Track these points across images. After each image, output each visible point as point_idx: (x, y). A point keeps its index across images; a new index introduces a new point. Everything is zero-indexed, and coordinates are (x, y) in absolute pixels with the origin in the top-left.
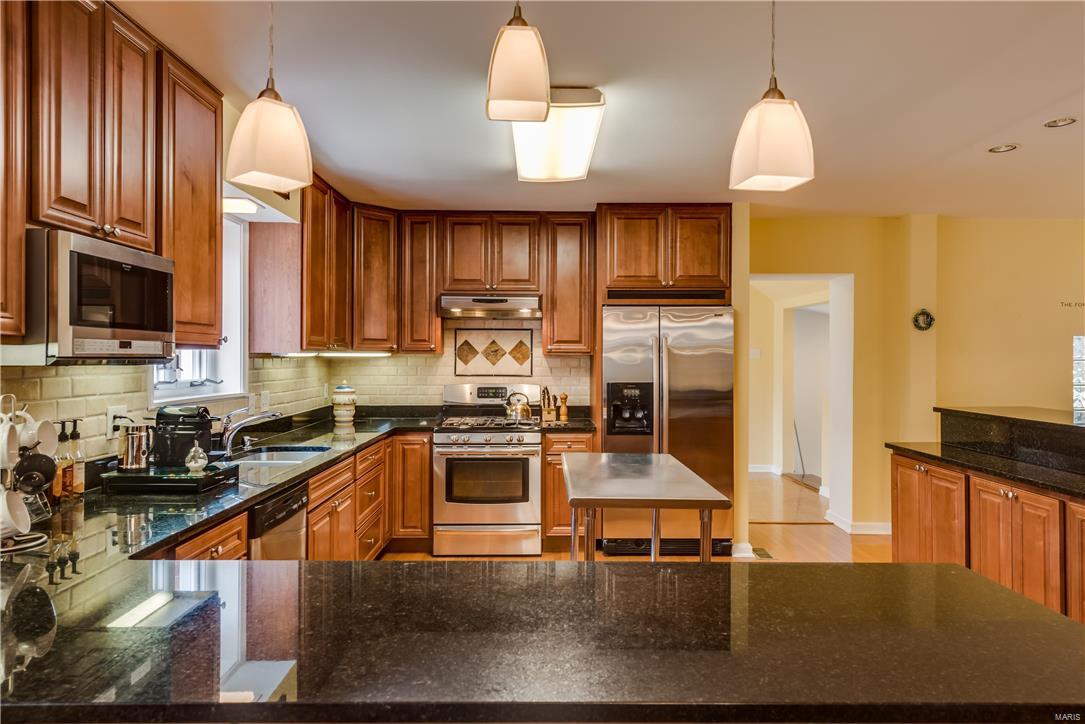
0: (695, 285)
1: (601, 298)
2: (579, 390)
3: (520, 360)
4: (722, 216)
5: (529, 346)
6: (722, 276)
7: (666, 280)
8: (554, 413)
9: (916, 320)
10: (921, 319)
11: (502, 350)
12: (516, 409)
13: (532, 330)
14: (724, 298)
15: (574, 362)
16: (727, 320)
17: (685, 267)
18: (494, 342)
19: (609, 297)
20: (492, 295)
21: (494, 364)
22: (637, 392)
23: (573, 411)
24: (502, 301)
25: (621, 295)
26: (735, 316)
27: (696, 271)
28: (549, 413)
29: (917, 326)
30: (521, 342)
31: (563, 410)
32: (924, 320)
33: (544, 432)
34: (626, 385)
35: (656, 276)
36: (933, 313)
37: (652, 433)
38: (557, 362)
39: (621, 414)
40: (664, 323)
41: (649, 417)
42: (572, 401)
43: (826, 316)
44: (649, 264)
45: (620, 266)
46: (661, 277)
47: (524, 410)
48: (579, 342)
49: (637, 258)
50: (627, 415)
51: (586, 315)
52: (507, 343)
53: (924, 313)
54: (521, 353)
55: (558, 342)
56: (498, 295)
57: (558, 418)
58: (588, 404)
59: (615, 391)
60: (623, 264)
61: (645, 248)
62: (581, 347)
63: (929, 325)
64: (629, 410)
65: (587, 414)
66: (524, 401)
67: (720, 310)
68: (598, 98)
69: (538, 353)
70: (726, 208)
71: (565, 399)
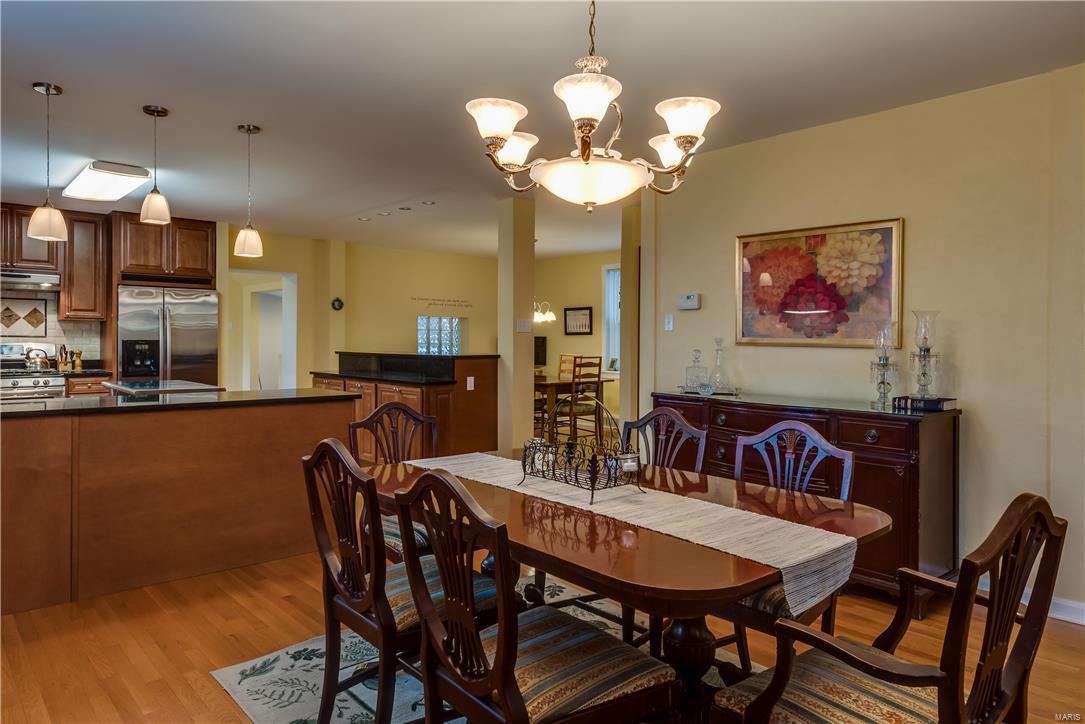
0: (189, 275)
1: (115, 280)
2: (90, 347)
3: (35, 325)
4: (210, 230)
5: (43, 313)
6: (210, 270)
7: (167, 270)
8: (70, 365)
9: (333, 304)
10: (336, 304)
11: (16, 315)
12: (35, 363)
13: (46, 300)
14: (210, 284)
15: (87, 327)
16: (213, 299)
17: (183, 261)
18: (8, 309)
19: (123, 279)
20: (12, 271)
21: (8, 327)
22: (147, 347)
23: (86, 364)
24: (25, 277)
25: (132, 278)
26: (219, 296)
27: (190, 265)
28: (66, 365)
29: (334, 308)
30: (35, 310)
31: (78, 362)
32: (338, 304)
33: (67, 376)
34: (137, 342)
35: (161, 266)
36: (343, 300)
37: (158, 375)
38: (70, 326)
39: (133, 362)
40: (168, 299)
41: (156, 364)
42: (86, 356)
43: (281, 298)
44: (155, 258)
45: (132, 257)
46: (164, 267)
47: (42, 362)
48: (94, 310)
49: (146, 253)
50: (139, 363)
51: (101, 291)
52: (21, 311)
53: (338, 300)
54: (34, 318)
55: (75, 310)
56: (17, 271)
57: (73, 368)
58: (98, 358)
59: (129, 345)
60: (134, 255)
61: (152, 247)
62: (97, 314)
63: (341, 307)
64: (139, 359)
65: (99, 364)
66: (42, 355)
67: (208, 292)
68: (146, 174)
69: (52, 318)
70: (212, 225)
71: (80, 354)
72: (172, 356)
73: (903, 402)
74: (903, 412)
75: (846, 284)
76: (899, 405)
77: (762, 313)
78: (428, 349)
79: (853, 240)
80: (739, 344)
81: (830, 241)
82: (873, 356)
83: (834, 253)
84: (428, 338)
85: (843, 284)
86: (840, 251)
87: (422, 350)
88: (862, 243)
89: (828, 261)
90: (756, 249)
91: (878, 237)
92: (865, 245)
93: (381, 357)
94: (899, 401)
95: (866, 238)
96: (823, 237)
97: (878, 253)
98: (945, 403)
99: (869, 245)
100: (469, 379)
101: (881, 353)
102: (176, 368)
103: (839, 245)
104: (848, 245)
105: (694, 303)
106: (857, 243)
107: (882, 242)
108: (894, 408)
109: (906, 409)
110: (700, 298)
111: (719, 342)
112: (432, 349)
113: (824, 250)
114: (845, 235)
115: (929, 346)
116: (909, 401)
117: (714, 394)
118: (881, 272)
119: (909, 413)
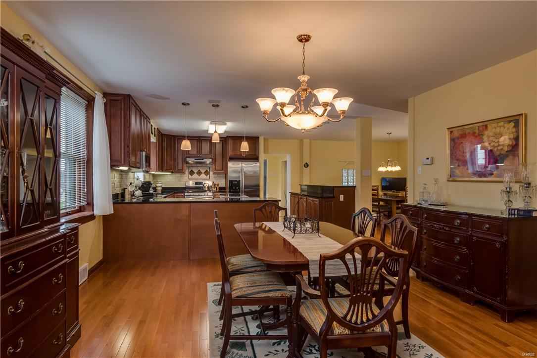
0: (250, 157)
1: (227, 159)
2: (222, 183)
3: (206, 175)
4: (257, 140)
5: (209, 171)
6: (257, 154)
7: (243, 155)
8: (216, 188)
10: (306, 165)
11: (201, 172)
12: (206, 187)
13: (210, 167)
14: (257, 159)
15: (221, 176)
16: (258, 165)
18: (199, 170)
19: (230, 159)
20: (199, 158)
21: (199, 176)
22: (236, 182)
23: (220, 188)
24: (202, 160)
25: (232, 158)
26: (260, 164)
27: (250, 153)
28: (214, 188)
29: (305, 167)
30: (207, 170)
31: (218, 188)
32: (307, 165)
33: (214, 192)
34: (234, 181)
35: (241, 154)
37: (240, 193)
38: (217, 175)
40: (243, 165)
41: (239, 189)
45: (232, 152)
47: (208, 187)
49: (236, 149)
51: (224, 163)
52: (203, 171)
53: (306, 164)
54: (207, 173)
55: (217, 170)
56: (201, 158)
58: (224, 186)
59: (231, 182)
62: (223, 171)
63: (307, 167)
64: (234, 187)
65: (224, 188)
66: (208, 185)
67: (256, 162)
68: (226, 124)
69: (211, 173)
70: (258, 138)
71: (218, 185)
72: (244, 186)
73: (513, 211)
74: (513, 216)
75: (497, 149)
76: (511, 213)
77: (459, 166)
78: (348, 183)
79: (500, 127)
80: (448, 181)
81: (489, 127)
82: (502, 187)
83: (491, 134)
84: (348, 179)
85: (495, 149)
86: (494, 133)
87: (345, 184)
88: (504, 128)
89: (489, 138)
90: (456, 134)
91: (512, 124)
92: (506, 129)
93: (322, 187)
94: (512, 210)
95: (507, 125)
96: (486, 126)
97: (512, 133)
98: (534, 212)
99: (508, 129)
100: (341, 196)
101: (507, 185)
102: (246, 190)
103: (494, 130)
104: (498, 130)
105: (429, 161)
106: (502, 128)
107: (514, 127)
108: (509, 214)
109: (515, 215)
110: (432, 158)
111: (436, 180)
112: (349, 184)
113: (486, 133)
114: (496, 124)
115: (530, 182)
116: (516, 211)
117: (419, 204)
118: (514, 143)
119: (516, 216)
